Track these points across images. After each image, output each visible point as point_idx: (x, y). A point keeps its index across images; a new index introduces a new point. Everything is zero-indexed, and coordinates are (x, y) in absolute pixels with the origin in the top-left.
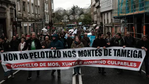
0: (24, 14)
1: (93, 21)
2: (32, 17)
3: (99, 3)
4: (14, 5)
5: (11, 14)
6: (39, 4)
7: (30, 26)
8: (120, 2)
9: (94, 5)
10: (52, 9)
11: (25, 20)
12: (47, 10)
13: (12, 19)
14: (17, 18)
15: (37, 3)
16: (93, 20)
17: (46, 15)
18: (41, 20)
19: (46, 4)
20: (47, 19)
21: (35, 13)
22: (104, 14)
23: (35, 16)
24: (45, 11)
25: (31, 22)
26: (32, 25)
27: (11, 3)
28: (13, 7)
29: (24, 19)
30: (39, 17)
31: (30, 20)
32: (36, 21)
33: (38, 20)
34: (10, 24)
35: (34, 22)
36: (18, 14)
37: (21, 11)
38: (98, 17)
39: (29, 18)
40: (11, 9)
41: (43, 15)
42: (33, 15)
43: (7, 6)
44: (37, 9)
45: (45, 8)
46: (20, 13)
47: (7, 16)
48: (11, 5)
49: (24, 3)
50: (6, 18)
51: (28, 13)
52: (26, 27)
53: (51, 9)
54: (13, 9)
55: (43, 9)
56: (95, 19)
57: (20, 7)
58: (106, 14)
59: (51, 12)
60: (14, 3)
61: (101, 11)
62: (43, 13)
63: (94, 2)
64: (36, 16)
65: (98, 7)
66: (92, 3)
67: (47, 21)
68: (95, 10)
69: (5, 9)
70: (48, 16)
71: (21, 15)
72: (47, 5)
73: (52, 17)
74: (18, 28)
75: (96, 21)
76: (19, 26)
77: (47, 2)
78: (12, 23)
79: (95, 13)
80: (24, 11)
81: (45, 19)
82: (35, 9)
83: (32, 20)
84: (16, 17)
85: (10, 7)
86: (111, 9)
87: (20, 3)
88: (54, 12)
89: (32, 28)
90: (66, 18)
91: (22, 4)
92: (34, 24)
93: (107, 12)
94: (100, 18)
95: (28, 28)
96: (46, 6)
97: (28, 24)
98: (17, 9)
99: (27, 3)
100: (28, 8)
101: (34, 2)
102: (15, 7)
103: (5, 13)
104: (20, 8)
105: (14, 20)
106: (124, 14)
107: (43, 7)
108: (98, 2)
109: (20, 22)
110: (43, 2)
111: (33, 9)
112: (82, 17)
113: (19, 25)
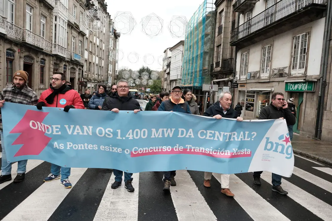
0: (89, 75)
1: (163, 89)
2: (95, 78)
3: (170, 70)
4: (82, 66)
5: (79, 74)
6: (103, 65)
7: (92, 87)
8: (184, 73)
9: (165, 71)
10: (116, 69)
11: (90, 81)
12: (111, 71)
13: (79, 79)
14: (83, 79)
15: (101, 64)
16: (163, 87)
17: (109, 77)
18: (103, 82)
19: (110, 64)
20: (110, 81)
21: (99, 74)
22: (173, 83)
23: (98, 77)
24: (109, 72)
25: (94, 83)
26: (94, 86)
27: (81, 64)
28: (81, 68)
29: (88, 79)
30: (102, 78)
31: (93, 81)
32: (98, 82)
33: (101, 81)
34: (77, 84)
35: (96, 84)
36: (84, 75)
37: (87, 72)
38: (167, 85)
39: (93, 79)
40: (80, 69)
41: (106, 77)
42: (96, 76)
43: (77, 67)
44: (101, 70)
45: (109, 69)
46: (86, 73)
47: (76, 76)
48: (80, 66)
49: (90, 63)
50: (75, 78)
51: (92, 74)
52: (89, 87)
53: (114, 70)
54: (80, 70)
55: (107, 69)
56: (165, 87)
57: (86, 67)
58: (174, 83)
59: (115, 73)
60: (82, 64)
61: (170, 79)
62: (106, 74)
63: (165, 67)
64: (100, 77)
65: (169, 74)
66: (163, 68)
67: (110, 83)
68: (166, 76)
69: (75, 69)
70: (111, 77)
71: (87, 75)
72: (112, 65)
73: (115, 79)
74: (83, 87)
75: (166, 89)
76: (83, 86)
77: (111, 63)
78: (79, 82)
79: (166, 80)
80: (89, 71)
81: (107, 81)
82: (99, 69)
83: (95, 81)
84: (82, 77)
85: (79, 68)
86: (176, 78)
87: (86, 63)
88: (117, 74)
89: (94, 88)
90: (132, 82)
91: (88, 64)
92: (96, 85)
93: (176, 80)
94: (170, 86)
95: (91, 88)
96: (110, 67)
97: (91, 85)
98: (84, 70)
99: (92, 64)
100: (92, 69)
101: (99, 63)
102: (83, 68)
103: (75, 73)
104: (86, 69)
105: (80, 80)
106: (186, 85)
107: (107, 68)
108: (169, 68)
109: (86, 83)
110: (107, 63)
111: (97, 69)
112: (151, 83)
113: (85, 85)
